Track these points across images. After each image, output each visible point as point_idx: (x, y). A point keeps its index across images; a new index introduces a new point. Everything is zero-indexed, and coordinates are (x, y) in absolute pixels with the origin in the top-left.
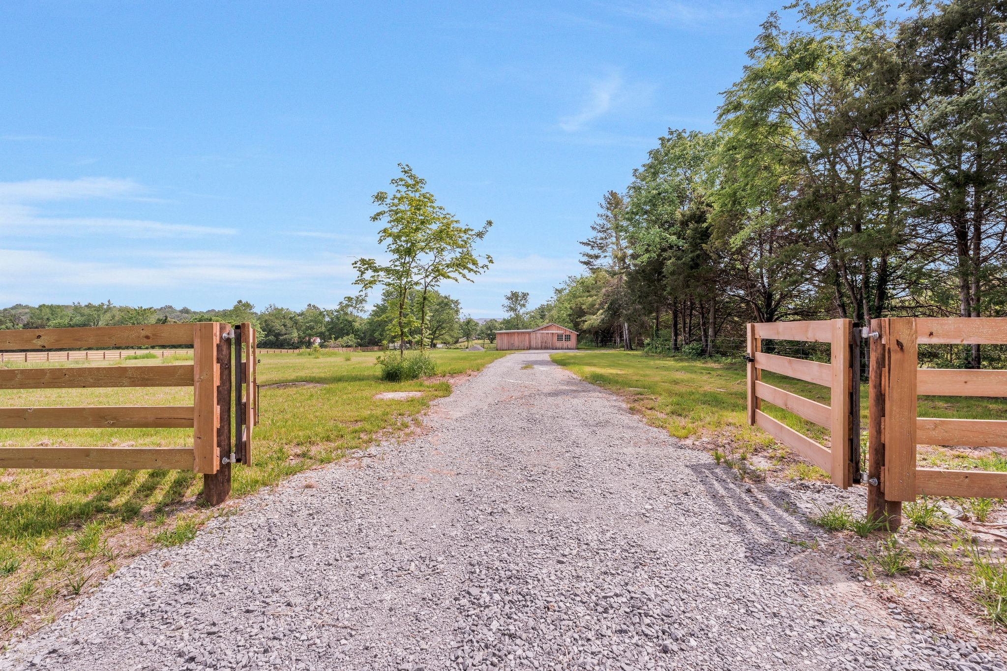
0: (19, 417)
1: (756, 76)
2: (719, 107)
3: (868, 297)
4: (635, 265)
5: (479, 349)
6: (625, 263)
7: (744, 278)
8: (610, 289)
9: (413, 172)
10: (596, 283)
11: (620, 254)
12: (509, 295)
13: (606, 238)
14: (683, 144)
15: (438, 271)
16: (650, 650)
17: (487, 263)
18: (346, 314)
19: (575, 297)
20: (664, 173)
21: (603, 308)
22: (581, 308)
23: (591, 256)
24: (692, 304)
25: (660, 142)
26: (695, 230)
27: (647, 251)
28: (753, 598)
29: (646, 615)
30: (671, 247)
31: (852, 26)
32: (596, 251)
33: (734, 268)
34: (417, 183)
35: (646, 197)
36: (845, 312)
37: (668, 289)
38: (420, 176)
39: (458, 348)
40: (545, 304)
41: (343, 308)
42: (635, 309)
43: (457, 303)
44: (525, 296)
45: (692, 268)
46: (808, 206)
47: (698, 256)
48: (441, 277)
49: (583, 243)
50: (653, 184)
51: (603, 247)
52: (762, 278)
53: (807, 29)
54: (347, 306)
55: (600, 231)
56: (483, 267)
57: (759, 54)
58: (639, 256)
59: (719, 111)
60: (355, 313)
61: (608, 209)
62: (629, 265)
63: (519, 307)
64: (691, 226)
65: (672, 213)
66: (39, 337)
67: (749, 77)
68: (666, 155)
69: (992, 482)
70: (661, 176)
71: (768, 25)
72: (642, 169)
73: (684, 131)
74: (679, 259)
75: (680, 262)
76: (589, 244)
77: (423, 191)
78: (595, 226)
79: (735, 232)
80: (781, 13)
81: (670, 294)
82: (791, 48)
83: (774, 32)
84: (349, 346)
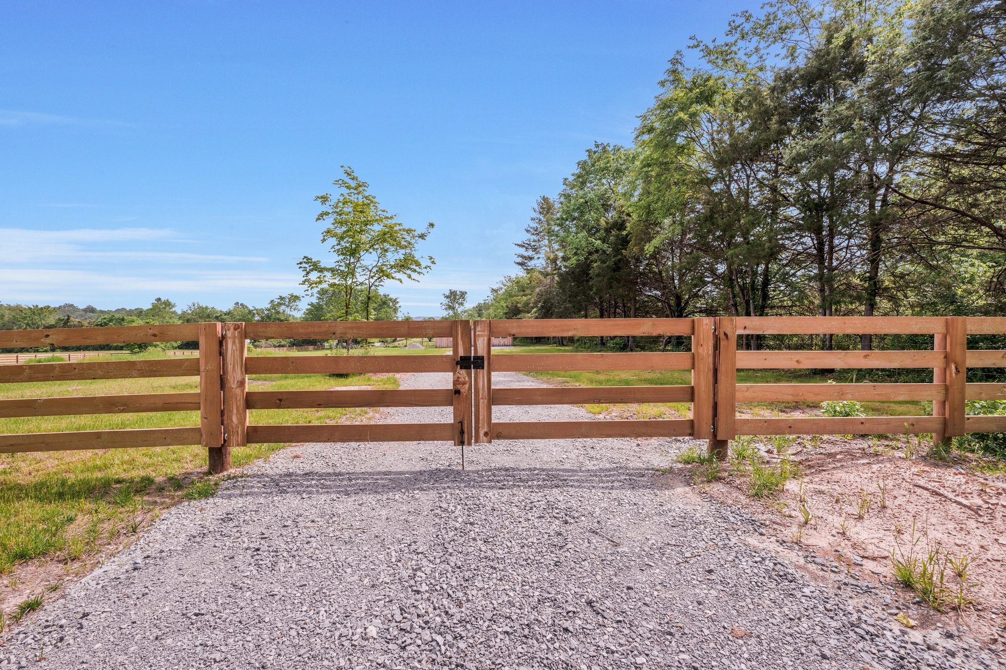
0: (28, 406)
1: (665, 106)
2: (635, 129)
3: (754, 298)
4: (566, 267)
5: (418, 347)
6: (556, 264)
7: (659, 280)
8: (543, 289)
9: (355, 174)
10: (531, 282)
11: (552, 257)
12: (448, 293)
13: (539, 241)
14: (607, 158)
15: (382, 271)
16: (557, 523)
17: (430, 264)
18: (278, 313)
19: (511, 296)
20: (591, 182)
21: (537, 307)
22: (516, 306)
23: (525, 257)
24: (616, 303)
25: (587, 153)
26: (617, 236)
27: (576, 254)
28: (624, 497)
29: (556, 508)
30: (597, 251)
31: (740, 69)
32: (530, 253)
33: (651, 271)
34: (360, 186)
35: (575, 205)
36: (737, 310)
37: (594, 290)
38: (361, 179)
39: (396, 347)
40: (483, 302)
41: (274, 306)
42: (565, 307)
43: (395, 301)
44: (463, 294)
45: (614, 271)
46: (706, 221)
47: (620, 260)
48: (385, 278)
49: (518, 245)
50: (581, 193)
51: (536, 249)
52: (673, 280)
53: (706, 67)
54: (279, 304)
55: (533, 234)
56: (426, 268)
57: (668, 84)
58: (569, 259)
59: (636, 132)
60: (288, 311)
61: (540, 213)
62: (561, 267)
63: (457, 306)
64: (613, 233)
65: (598, 220)
66: (47, 336)
67: (659, 105)
68: (593, 165)
69: (780, 424)
70: (589, 185)
71: (675, 62)
72: (571, 178)
73: (608, 145)
74: (603, 262)
75: (604, 265)
76: (523, 246)
77: (366, 194)
78: (529, 229)
79: (649, 240)
80: (685, 52)
81: (596, 294)
82: (693, 82)
83: (680, 68)
84: (283, 346)
